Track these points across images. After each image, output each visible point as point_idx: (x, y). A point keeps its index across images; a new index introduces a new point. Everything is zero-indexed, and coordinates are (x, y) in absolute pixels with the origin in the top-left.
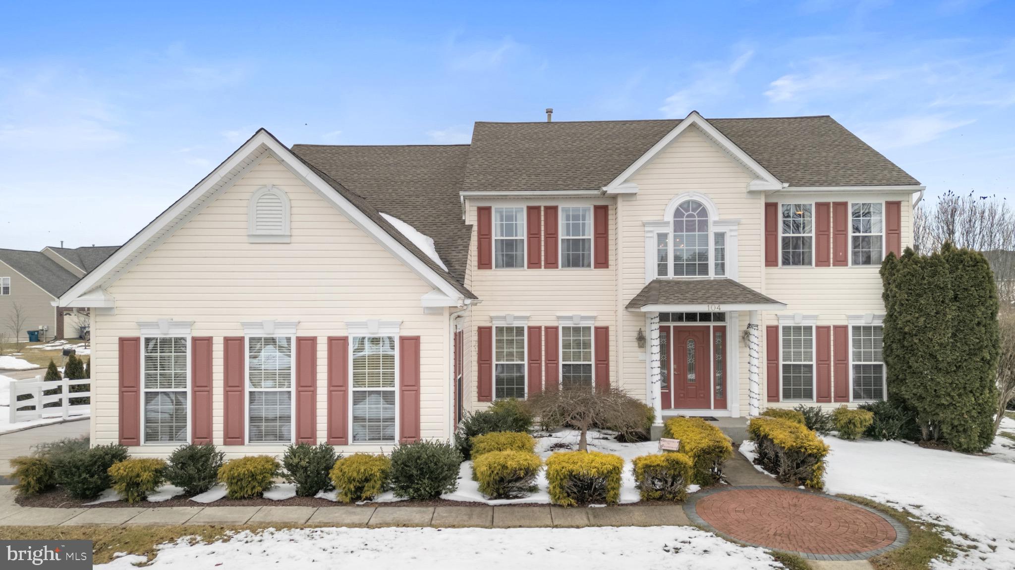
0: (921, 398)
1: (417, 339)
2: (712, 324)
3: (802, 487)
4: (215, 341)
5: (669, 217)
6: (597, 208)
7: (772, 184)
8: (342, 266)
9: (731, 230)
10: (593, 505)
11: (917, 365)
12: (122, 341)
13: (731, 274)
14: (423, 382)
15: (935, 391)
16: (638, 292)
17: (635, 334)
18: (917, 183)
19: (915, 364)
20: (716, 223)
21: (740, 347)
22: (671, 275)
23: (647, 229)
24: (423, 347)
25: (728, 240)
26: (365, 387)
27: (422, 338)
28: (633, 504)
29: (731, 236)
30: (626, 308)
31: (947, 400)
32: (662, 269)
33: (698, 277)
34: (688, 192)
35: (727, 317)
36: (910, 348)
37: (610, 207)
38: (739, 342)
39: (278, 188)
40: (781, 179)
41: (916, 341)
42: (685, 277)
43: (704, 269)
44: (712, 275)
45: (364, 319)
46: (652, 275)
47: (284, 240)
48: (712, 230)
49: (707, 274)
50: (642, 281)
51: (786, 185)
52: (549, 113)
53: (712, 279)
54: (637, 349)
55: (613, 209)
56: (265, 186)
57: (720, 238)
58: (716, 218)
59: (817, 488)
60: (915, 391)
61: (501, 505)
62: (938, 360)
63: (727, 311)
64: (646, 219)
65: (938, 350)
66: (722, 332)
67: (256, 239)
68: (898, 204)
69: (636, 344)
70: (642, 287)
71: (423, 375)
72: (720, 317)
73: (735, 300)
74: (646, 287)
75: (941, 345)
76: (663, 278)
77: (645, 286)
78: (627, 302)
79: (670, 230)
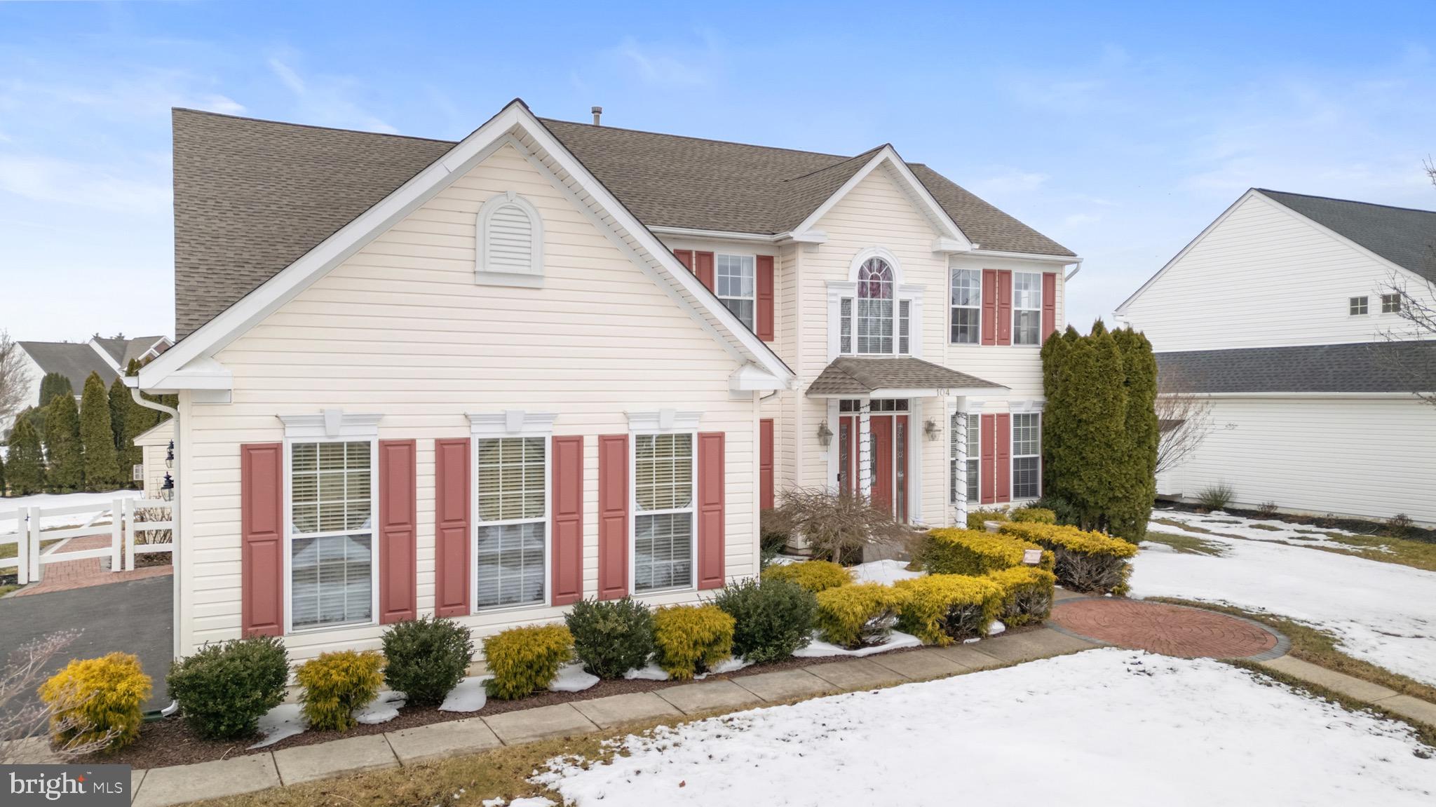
0: (1094, 492)
1: (720, 437)
2: (895, 414)
3: (1109, 595)
4: (419, 446)
5: (854, 278)
6: (760, 259)
7: (961, 244)
8: (585, 326)
9: (916, 298)
10: (967, 641)
11: (1093, 455)
12: (248, 452)
13: (915, 352)
14: (728, 498)
15: (1110, 482)
16: (820, 373)
17: (816, 428)
18: (1073, 255)
19: (1091, 455)
20: (903, 288)
21: (923, 441)
22: (854, 352)
23: (830, 291)
24: (728, 447)
25: (913, 311)
26: (652, 509)
27: (727, 436)
28: (1002, 634)
29: (917, 305)
30: (806, 393)
31: (1121, 492)
32: (846, 346)
33: (883, 355)
34: (874, 247)
35: (911, 405)
36: (1083, 438)
37: (775, 259)
38: (923, 435)
39: (525, 200)
40: (970, 238)
41: (1093, 430)
42: (869, 355)
43: (888, 347)
44: (896, 353)
45: (653, 408)
46: (835, 353)
47: (529, 282)
48: (898, 296)
49: (891, 351)
50: (824, 359)
51: (977, 246)
52: (596, 114)
53: (897, 357)
54: (818, 447)
55: (778, 263)
56: (505, 193)
57: (905, 305)
58: (903, 283)
59: (1121, 593)
60: (1090, 484)
61: (870, 655)
62: (1114, 450)
63: (911, 398)
64: (829, 277)
65: (1114, 439)
66: (904, 421)
67: (486, 278)
68: (1053, 276)
69: (816, 441)
70: (824, 366)
71: (728, 488)
72: (902, 404)
73: (919, 384)
74: (829, 367)
75: (1116, 433)
76: (846, 355)
77: (827, 365)
78: (807, 387)
79: (853, 294)
